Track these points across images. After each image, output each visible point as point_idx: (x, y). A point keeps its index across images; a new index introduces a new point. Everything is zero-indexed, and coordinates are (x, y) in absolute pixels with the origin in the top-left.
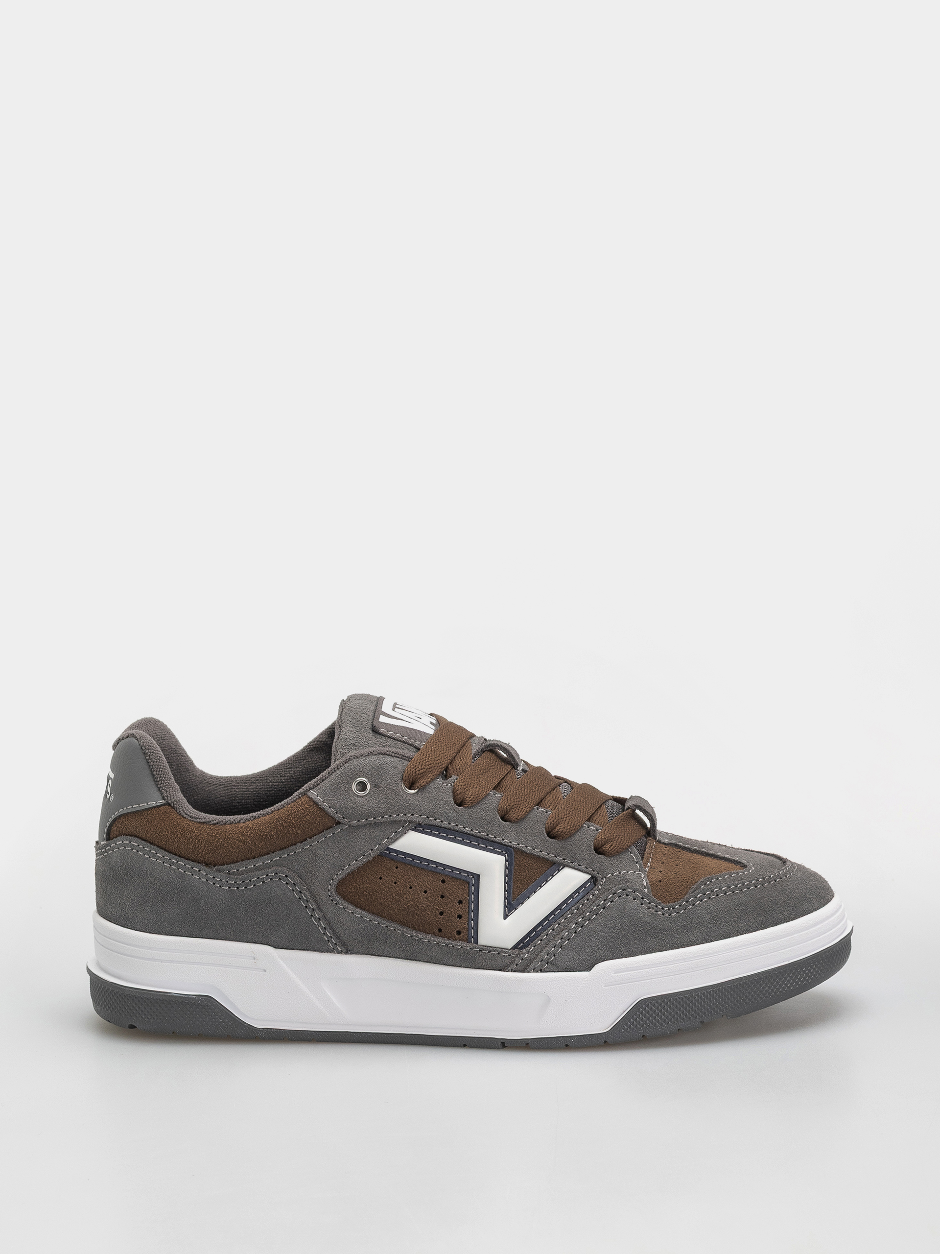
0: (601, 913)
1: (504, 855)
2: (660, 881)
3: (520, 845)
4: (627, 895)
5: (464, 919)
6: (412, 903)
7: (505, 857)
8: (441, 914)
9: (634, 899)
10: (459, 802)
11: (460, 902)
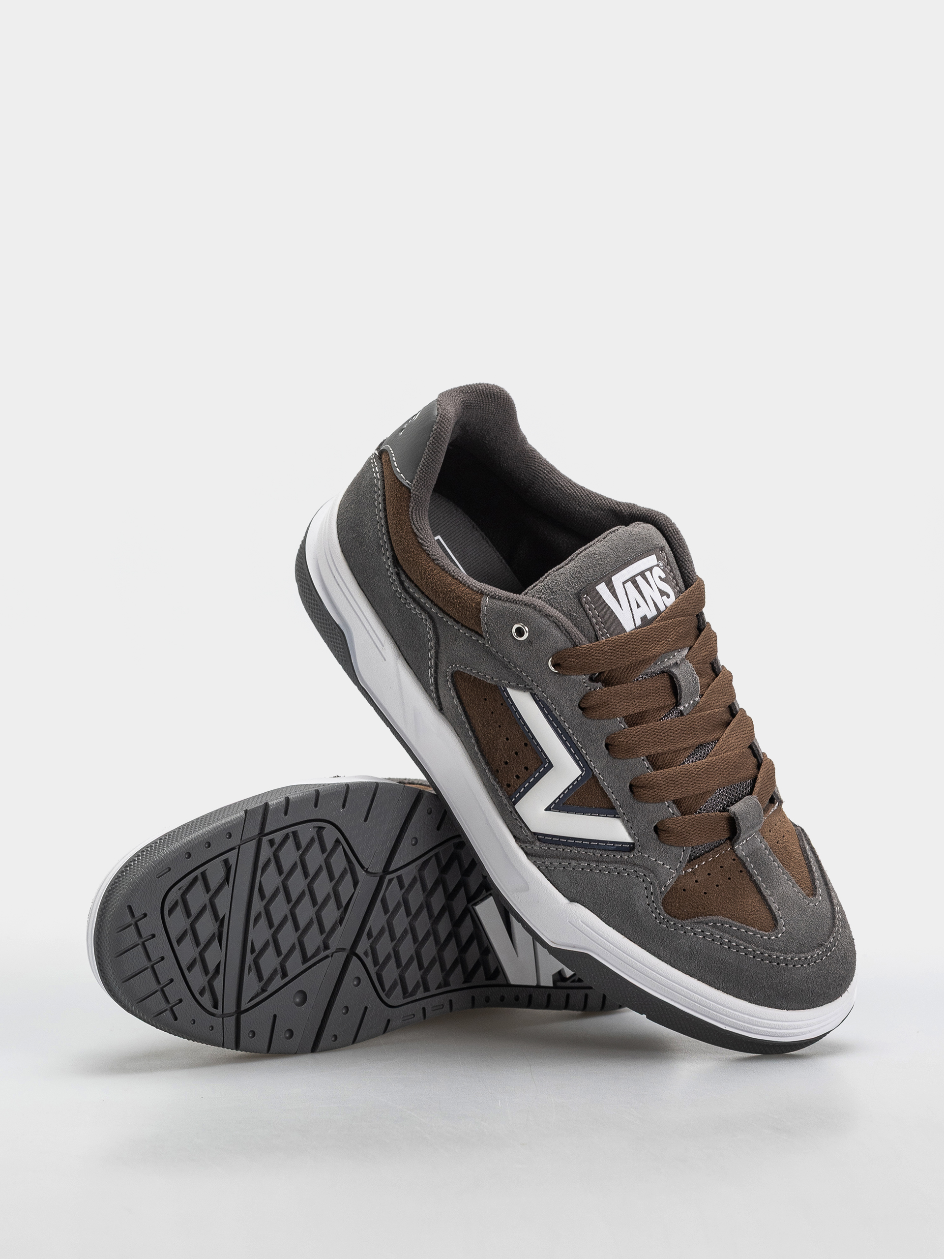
0: (613, 875)
1: (582, 771)
2: (684, 890)
3: (600, 776)
4: (643, 881)
5: (519, 782)
6: (492, 737)
7: (582, 773)
8: (506, 763)
9: (646, 888)
10: (583, 705)
11: (526, 768)
